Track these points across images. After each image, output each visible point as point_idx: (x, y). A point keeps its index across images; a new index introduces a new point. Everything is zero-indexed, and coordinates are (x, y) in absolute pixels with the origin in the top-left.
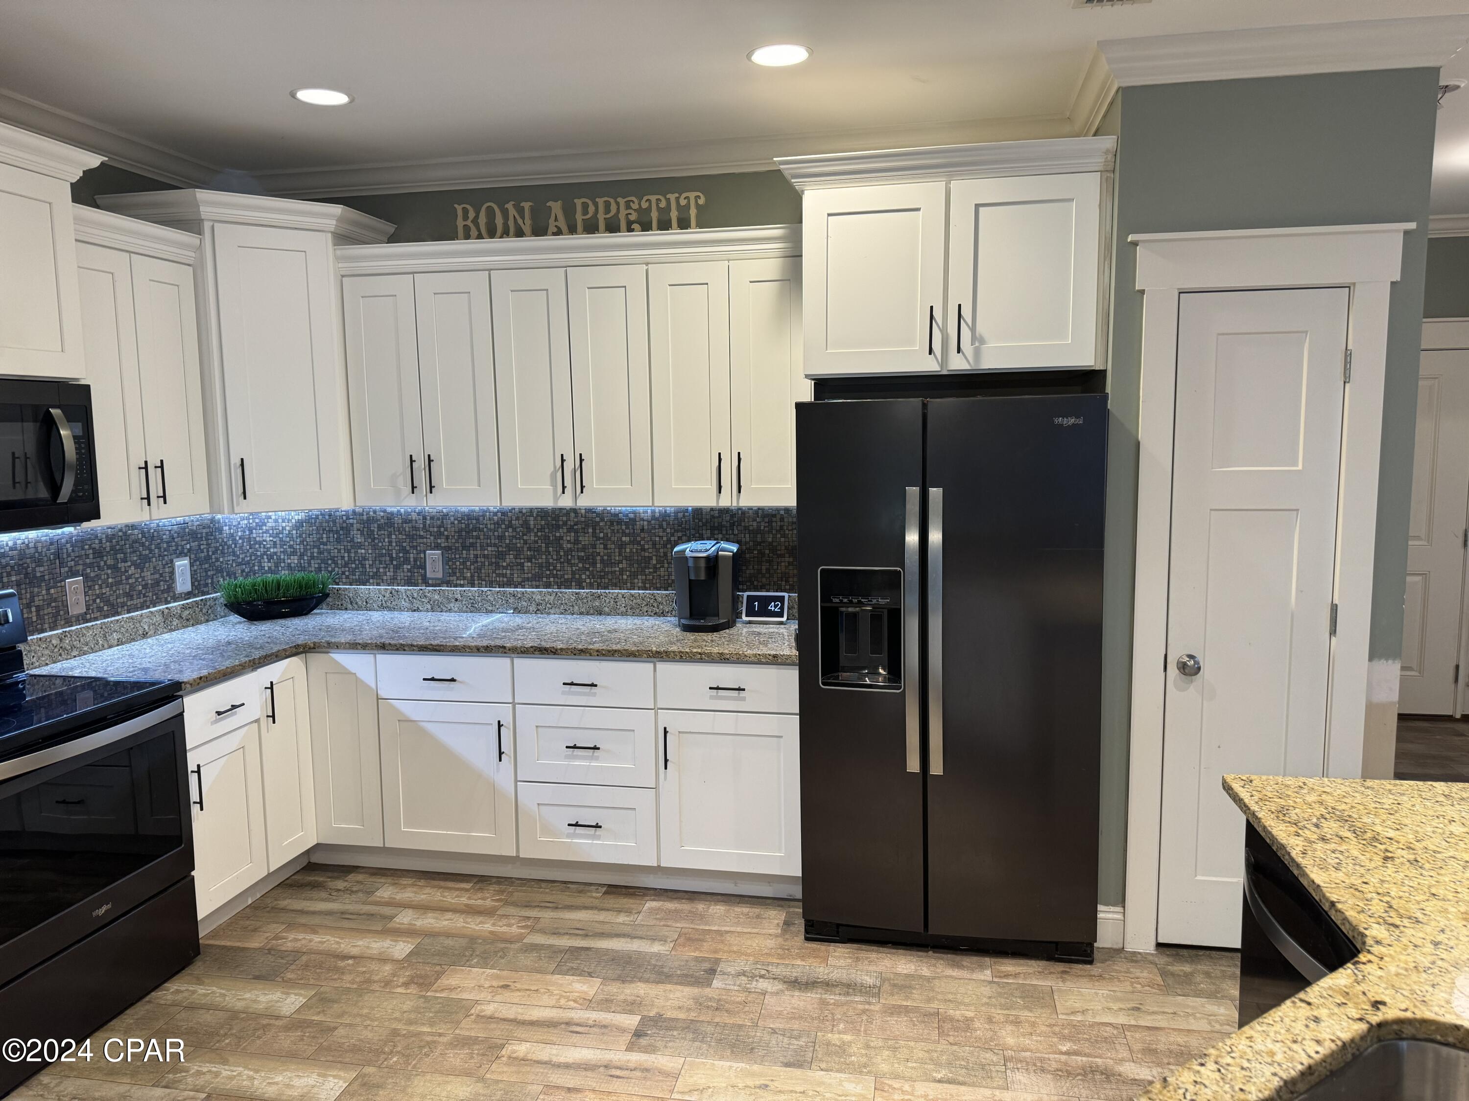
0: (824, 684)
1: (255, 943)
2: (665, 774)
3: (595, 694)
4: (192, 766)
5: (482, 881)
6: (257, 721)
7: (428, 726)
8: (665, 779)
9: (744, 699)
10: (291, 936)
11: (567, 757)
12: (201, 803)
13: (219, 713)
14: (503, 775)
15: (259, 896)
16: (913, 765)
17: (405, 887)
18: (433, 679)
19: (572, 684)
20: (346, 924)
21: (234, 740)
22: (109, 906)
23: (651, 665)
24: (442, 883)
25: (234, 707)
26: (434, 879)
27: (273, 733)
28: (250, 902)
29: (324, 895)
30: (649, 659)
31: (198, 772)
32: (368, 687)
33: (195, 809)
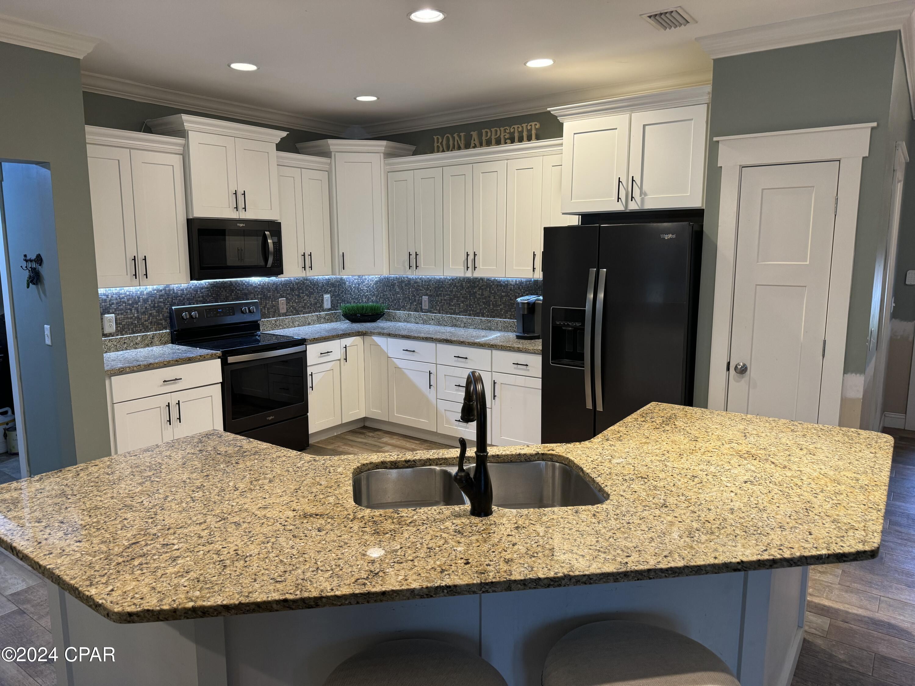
0: (552, 363)
1: (330, 447)
2: (495, 401)
3: (467, 363)
4: (309, 373)
5: (424, 442)
6: (339, 360)
7: (405, 371)
8: (495, 405)
9: (528, 370)
10: (343, 447)
11: (457, 390)
12: (312, 387)
13: (321, 354)
14: (431, 395)
15: (339, 433)
16: (589, 406)
17: (394, 439)
18: (407, 350)
19: (458, 357)
20: (365, 447)
21: (329, 366)
22: (273, 417)
23: (490, 351)
24: (408, 440)
25: (328, 352)
26: (407, 438)
27: (346, 367)
28: (335, 434)
29: (363, 436)
30: (489, 348)
31: (312, 375)
32: (384, 351)
33: (309, 390)
